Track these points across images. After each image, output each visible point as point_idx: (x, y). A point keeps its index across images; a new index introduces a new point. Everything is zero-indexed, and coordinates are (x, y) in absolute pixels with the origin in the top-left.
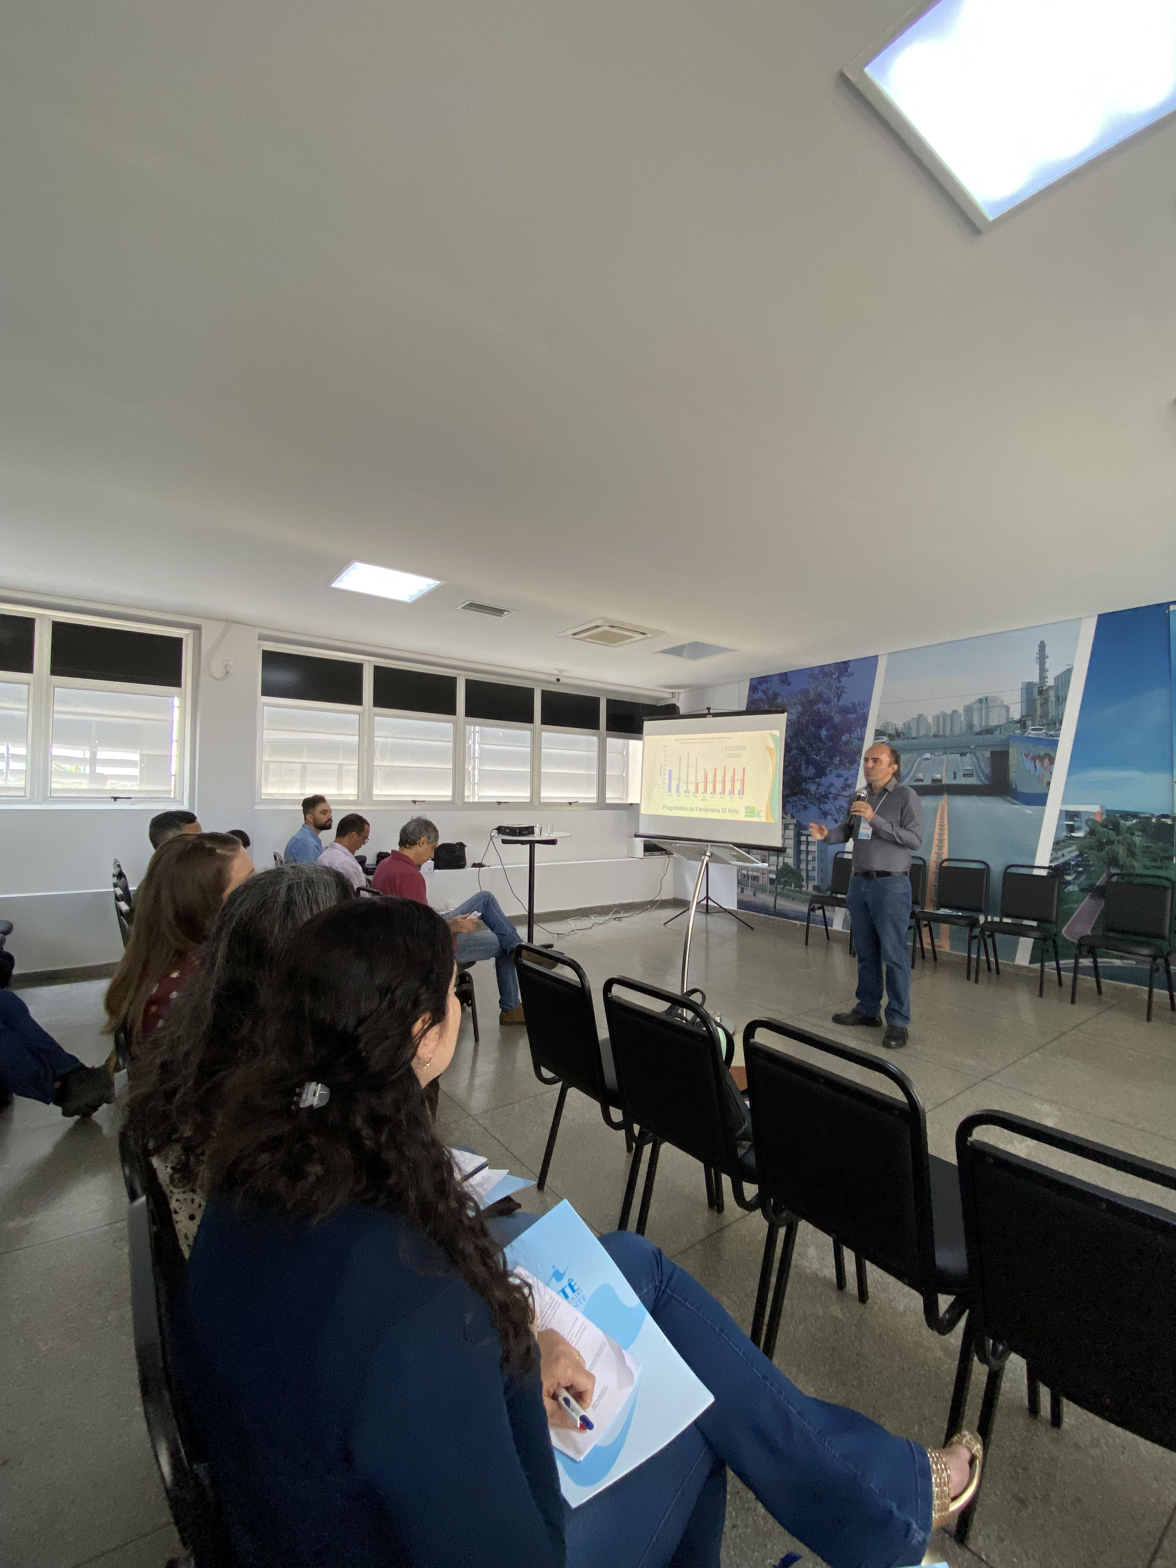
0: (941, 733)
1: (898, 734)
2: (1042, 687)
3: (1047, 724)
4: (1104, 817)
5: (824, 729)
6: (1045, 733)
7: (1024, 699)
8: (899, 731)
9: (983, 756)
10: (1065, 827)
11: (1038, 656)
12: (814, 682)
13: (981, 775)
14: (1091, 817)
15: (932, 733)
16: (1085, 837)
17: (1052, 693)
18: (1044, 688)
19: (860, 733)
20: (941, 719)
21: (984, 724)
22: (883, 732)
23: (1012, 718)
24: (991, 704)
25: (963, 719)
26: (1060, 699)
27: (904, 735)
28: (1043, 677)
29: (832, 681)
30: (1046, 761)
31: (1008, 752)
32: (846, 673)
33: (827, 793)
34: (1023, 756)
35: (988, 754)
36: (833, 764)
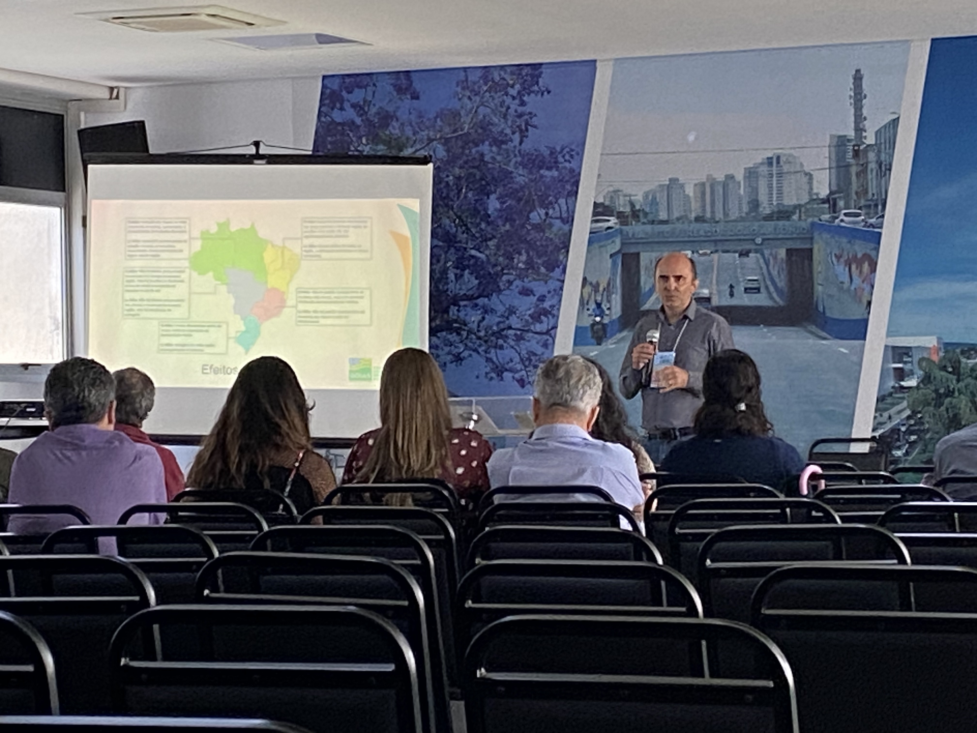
0: (708, 215)
1: (635, 214)
2: (859, 146)
3: (865, 206)
4: (942, 354)
5: (493, 197)
6: (863, 220)
7: (834, 165)
8: (638, 207)
9: (775, 258)
10: (892, 373)
11: (853, 94)
12: (470, 98)
13: (772, 289)
14: (926, 355)
15: (693, 215)
16: (918, 387)
17: (872, 156)
18: (862, 148)
19: (564, 208)
20: (708, 190)
21: (775, 203)
22: (607, 207)
23: (817, 194)
24: (786, 168)
25: (742, 191)
26: (883, 169)
27: (646, 214)
28: (859, 130)
29: (508, 100)
30: (866, 267)
31: (811, 250)
32: (536, 88)
33: (502, 326)
34: (834, 258)
35: (782, 253)
36: (512, 268)
